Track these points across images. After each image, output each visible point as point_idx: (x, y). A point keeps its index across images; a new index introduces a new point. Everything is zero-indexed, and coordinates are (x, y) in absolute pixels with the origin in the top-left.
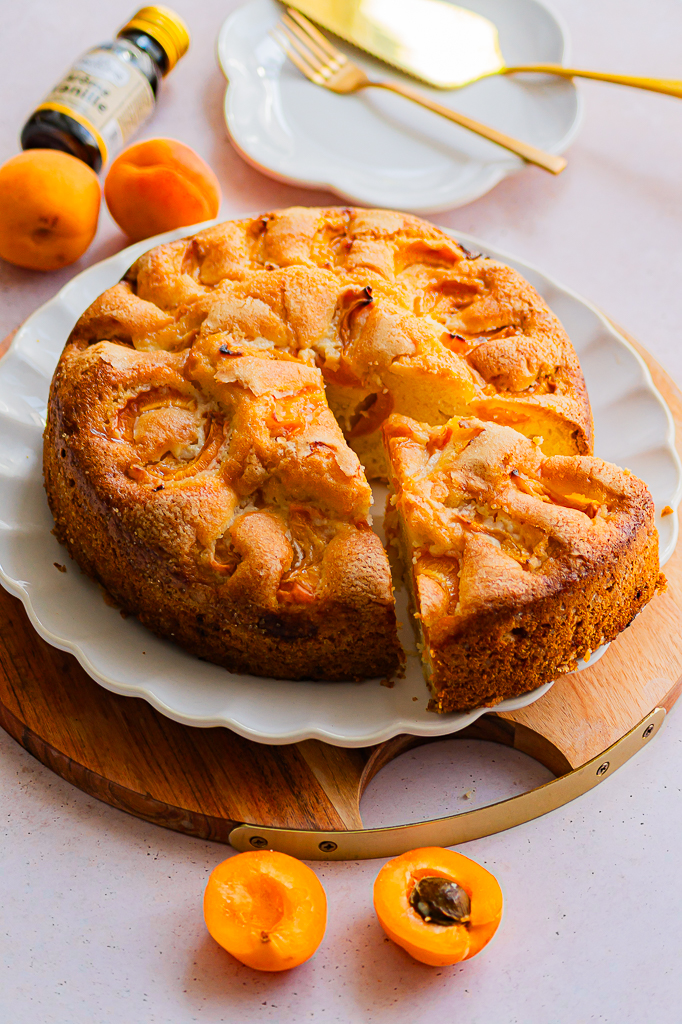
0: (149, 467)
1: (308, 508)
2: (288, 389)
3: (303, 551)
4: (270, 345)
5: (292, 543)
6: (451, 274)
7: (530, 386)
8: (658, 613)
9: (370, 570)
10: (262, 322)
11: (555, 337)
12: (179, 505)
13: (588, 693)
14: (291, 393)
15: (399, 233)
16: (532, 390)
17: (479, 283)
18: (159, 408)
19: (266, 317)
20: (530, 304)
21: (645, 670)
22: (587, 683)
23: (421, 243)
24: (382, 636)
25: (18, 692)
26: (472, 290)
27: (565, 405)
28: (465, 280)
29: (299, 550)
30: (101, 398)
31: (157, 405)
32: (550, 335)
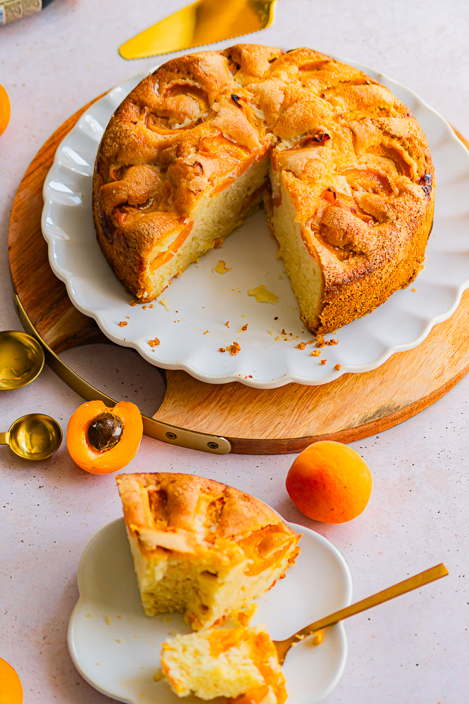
0: (153, 115)
1: (172, 190)
2: (235, 139)
3: (151, 206)
4: (262, 117)
5: (151, 198)
6: (394, 176)
7: (338, 247)
8: (293, 410)
9: (147, 233)
10: (270, 105)
11: (382, 241)
12: (125, 134)
13: (211, 402)
14: (235, 142)
15: (399, 139)
16: (337, 249)
17: (397, 190)
18: (194, 99)
19: (274, 104)
20: (397, 219)
21: (247, 421)
22: (218, 399)
23: (402, 151)
24: (135, 272)
25: (41, 168)
26: (389, 191)
27: (332, 266)
28: (393, 184)
29: (150, 203)
30: (178, 72)
31: (195, 98)
32: (380, 238)
